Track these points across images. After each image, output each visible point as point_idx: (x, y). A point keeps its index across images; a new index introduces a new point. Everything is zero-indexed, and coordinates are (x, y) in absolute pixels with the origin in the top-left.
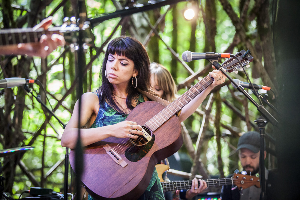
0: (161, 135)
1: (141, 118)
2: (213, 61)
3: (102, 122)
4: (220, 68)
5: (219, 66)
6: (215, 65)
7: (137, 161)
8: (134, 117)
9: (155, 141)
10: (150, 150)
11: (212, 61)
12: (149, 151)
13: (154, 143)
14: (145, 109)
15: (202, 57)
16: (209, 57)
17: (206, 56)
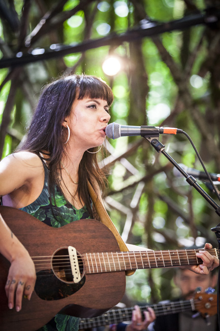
0: (94, 287)
1: (83, 242)
2: (152, 139)
3: (45, 213)
4: (162, 149)
5: (159, 147)
6: (155, 144)
7: (44, 299)
8: (75, 232)
9: (82, 288)
10: (69, 297)
11: (150, 138)
12: (67, 296)
13: (79, 291)
14: (94, 232)
15: (135, 132)
16: (145, 132)
17: (141, 131)
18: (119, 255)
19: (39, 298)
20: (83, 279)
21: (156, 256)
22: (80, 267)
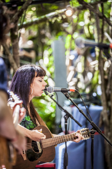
2: (65, 93)
3: (24, 124)
4: (70, 98)
12: (38, 159)
18: (52, 139)
19: (29, 161)
20: (42, 151)
21: (64, 138)
22: (41, 146)
